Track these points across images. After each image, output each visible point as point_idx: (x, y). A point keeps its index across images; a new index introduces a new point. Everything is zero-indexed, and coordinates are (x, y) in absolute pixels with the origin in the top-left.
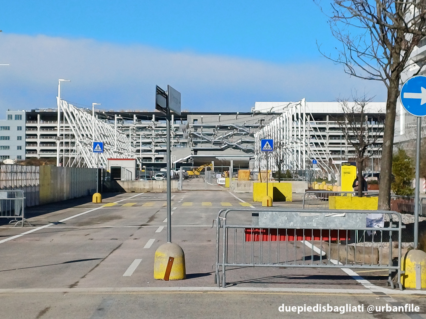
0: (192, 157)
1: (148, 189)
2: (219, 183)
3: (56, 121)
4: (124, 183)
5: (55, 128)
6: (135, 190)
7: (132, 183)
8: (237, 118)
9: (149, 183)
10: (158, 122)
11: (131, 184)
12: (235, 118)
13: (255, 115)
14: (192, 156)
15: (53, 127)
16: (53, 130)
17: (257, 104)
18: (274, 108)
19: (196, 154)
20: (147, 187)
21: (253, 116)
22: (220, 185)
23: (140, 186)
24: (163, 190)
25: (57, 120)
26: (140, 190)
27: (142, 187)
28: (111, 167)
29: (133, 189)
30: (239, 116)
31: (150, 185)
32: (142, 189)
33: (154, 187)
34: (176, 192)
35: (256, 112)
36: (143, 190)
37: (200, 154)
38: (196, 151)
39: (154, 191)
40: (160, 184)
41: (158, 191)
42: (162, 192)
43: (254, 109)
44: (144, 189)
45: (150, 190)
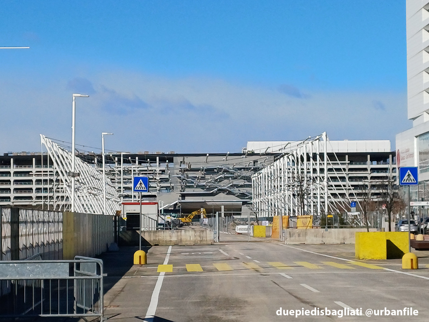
0: (180, 203)
1: (176, 240)
2: (238, 232)
3: (31, 166)
4: (145, 234)
5: (30, 173)
6: (159, 242)
7: (155, 234)
8: (227, 159)
9: (176, 233)
10: (141, 165)
11: (153, 235)
12: (225, 159)
13: (247, 156)
14: (180, 201)
15: (28, 172)
16: (28, 175)
17: (249, 143)
18: (270, 148)
19: (184, 199)
20: (174, 239)
21: (246, 157)
22: (239, 233)
23: (165, 238)
24: (195, 241)
25: (32, 164)
26: (165, 242)
27: (168, 239)
28: (127, 213)
29: (156, 241)
30: (229, 157)
31: (178, 236)
32: (168, 241)
33: (183, 238)
34: (211, 245)
35: (249, 152)
36: (169, 243)
37: (188, 199)
38: (183, 196)
39: (183, 243)
40: (191, 235)
41: (188, 243)
42: (194, 245)
43: (246, 149)
44: (171, 241)
45: (179, 242)
